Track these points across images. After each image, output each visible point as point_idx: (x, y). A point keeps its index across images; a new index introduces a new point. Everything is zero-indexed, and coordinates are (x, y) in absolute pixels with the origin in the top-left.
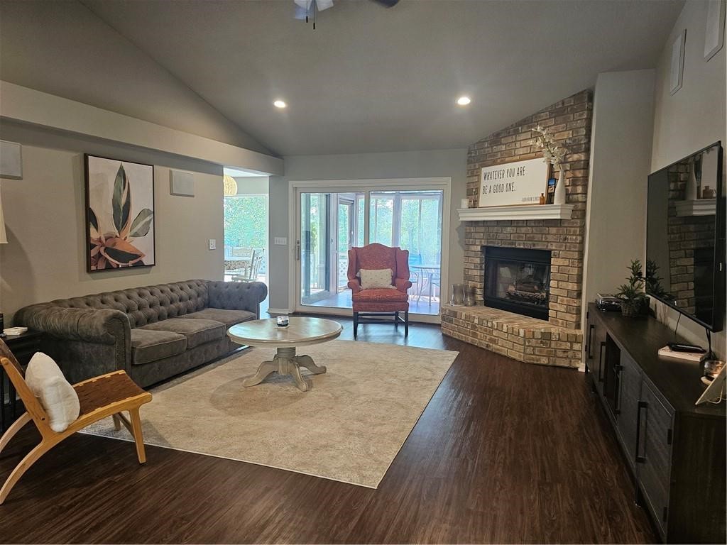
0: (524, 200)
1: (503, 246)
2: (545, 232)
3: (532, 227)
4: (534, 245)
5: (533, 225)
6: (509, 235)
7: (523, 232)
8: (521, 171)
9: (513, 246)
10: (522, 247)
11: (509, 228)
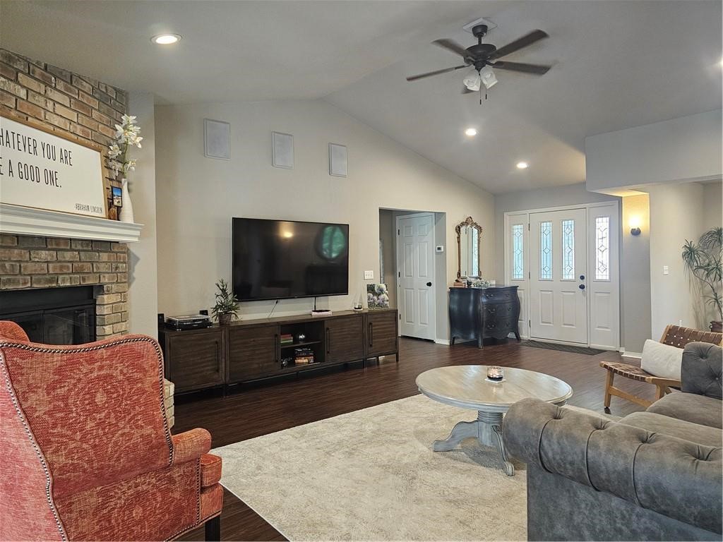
0: (78, 207)
1: (36, 286)
2: (96, 259)
3: (79, 251)
4: (84, 279)
5: (79, 247)
6: (45, 265)
7: (67, 259)
8: (66, 157)
9: (54, 285)
10: (68, 284)
11: (43, 252)
